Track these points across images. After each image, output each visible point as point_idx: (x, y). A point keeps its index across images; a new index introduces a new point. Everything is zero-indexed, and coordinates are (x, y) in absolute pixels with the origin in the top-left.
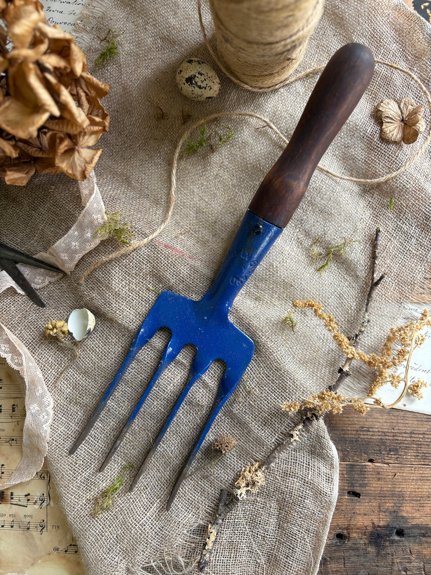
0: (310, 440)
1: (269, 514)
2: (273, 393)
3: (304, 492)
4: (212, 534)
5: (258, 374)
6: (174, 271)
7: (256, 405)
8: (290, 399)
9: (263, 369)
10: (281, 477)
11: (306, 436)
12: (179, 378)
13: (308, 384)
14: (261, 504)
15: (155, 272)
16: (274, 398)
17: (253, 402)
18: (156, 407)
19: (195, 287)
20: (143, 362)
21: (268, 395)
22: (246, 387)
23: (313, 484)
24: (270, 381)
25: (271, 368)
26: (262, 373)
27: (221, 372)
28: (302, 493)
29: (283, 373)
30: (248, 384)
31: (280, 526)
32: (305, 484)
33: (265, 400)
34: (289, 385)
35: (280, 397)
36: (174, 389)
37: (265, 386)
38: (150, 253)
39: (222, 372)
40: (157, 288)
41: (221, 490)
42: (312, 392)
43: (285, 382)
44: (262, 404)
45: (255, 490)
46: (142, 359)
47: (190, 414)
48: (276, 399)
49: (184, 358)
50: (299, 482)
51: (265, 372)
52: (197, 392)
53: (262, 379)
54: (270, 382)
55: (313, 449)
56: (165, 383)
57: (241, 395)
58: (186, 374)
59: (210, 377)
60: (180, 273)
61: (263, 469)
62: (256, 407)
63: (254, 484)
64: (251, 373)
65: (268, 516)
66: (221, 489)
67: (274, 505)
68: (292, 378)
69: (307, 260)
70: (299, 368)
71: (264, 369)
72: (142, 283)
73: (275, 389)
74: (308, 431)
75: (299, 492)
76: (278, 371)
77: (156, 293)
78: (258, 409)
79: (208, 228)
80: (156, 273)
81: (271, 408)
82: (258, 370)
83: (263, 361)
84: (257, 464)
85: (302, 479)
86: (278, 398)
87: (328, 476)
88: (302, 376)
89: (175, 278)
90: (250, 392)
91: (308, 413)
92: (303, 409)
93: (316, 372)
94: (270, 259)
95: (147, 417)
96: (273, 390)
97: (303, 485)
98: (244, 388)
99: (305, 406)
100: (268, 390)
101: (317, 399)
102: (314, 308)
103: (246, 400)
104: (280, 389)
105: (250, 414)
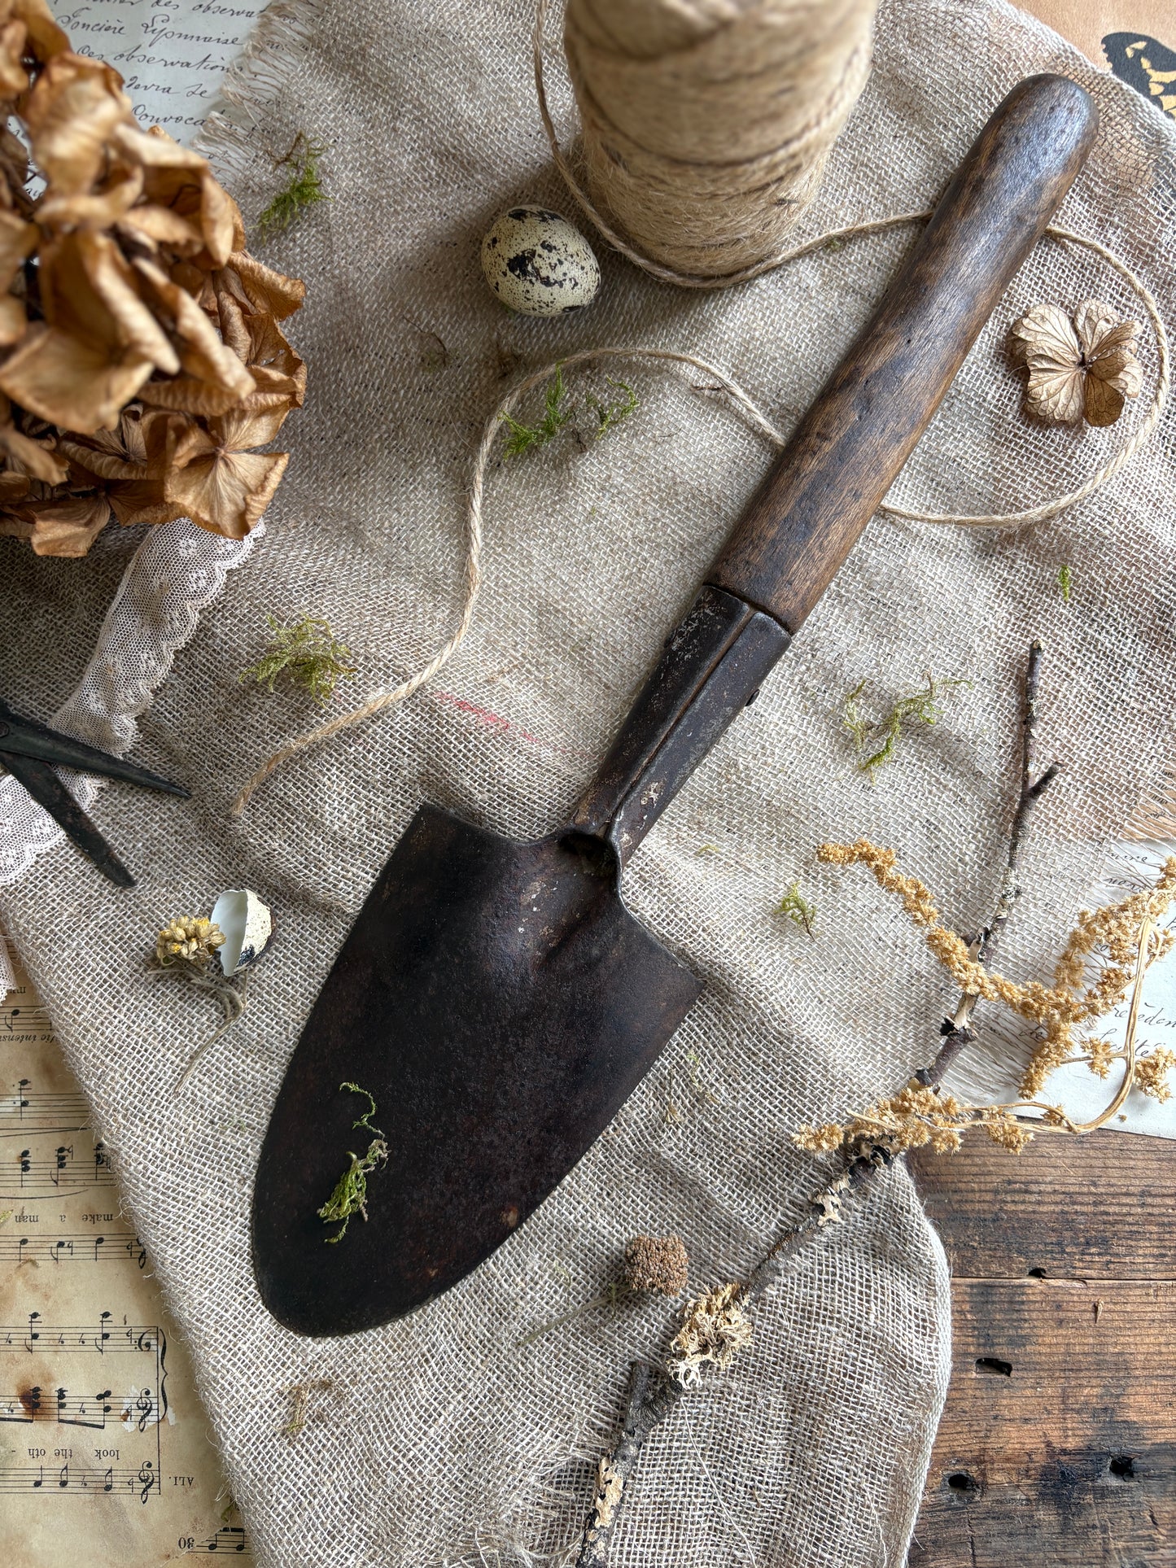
0: (870, 1217)
1: (764, 1425)
2: (765, 1098)
3: (858, 1363)
4: (610, 1487)
5: (724, 1047)
6: (485, 772)
7: (719, 1131)
8: (813, 1113)
9: (738, 1035)
10: (795, 1322)
11: (860, 1208)
13: (864, 1074)
14: (742, 1398)
15: (432, 774)
16: (770, 1111)
17: (710, 1123)
21: (751, 1104)
22: (691, 1081)
23: (882, 1338)
24: (759, 1066)
25: (761, 1033)
26: (738, 1045)
28: (853, 1365)
29: (797, 1047)
30: (697, 1072)
31: (793, 1458)
32: (861, 1340)
33: (746, 1119)
34: (813, 1077)
37: (744, 1079)
38: (420, 726)
41: (632, 1364)
42: (875, 1095)
43: (802, 1069)
44: (736, 1129)
45: (725, 1362)
48: (774, 1115)
50: (843, 1336)
51: (745, 1041)
53: (734, 1060)
54: (759, 1070)
55: (878, 1243)
57: (679, 1103)
60: (500, 775)
61: (745, 1303)
62: (721, 1136)
63: (721, 1342)
64: (704, 1042)
65: (763, 1431)
66: (632, 1360)
67: (777, 1399)
68: (820, 1060)
70: (837, 1031)
71: (742, 1035)
73: (771, 1086)
74: (864, 1194)
75: (844, 1364)
76: (781, 1042)
78: (725, 1143)
81: (760, 1138)
82: (725, 1037)
83: (738, 1014)
84: (729, 1288)
85: (852, 1326)
86: (780, 1111)
87: (921, 1316)
88: (847, 1054)
89: (488, 790)
90: (702, 1095)
91: (863, 1146)
92: (852, 1140)
93: (883, 1041)
96: (766, 1090)
97: (856, 1341)
98: (687, 1085)
99: (858, 1134)
100: (752, 1091)
101: (889, 1112)
102: (873, 863)
103: (693, 1116)
104: (785, 1089)
105: (705, 1156)
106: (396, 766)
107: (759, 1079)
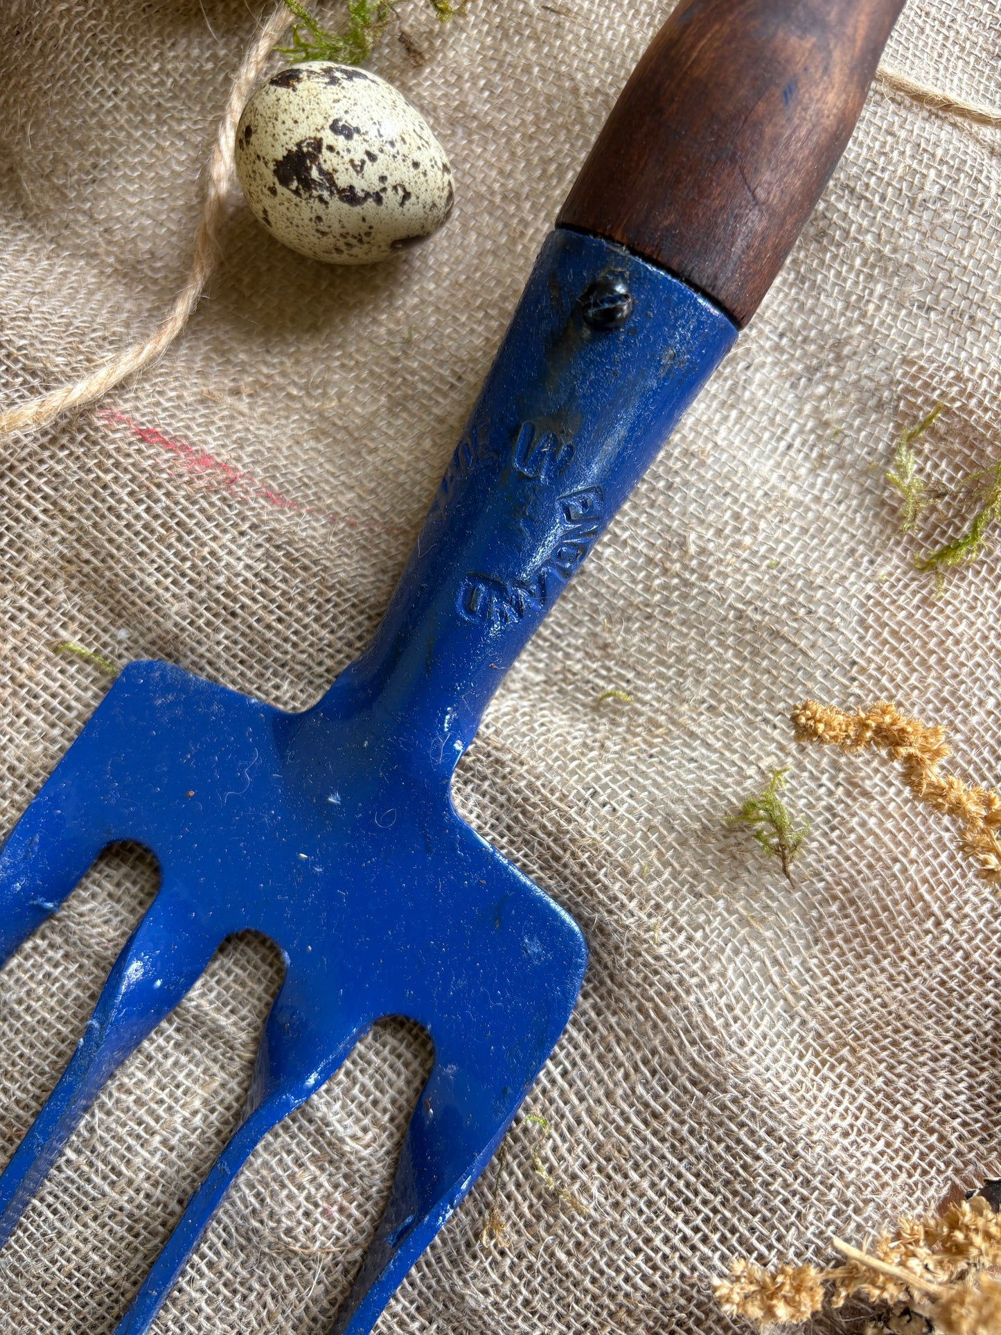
2: (677, 1210)
5: (598, 1101)
6: (184, 559)
7: (585, 1272)
8: (770, 1247)
9: (627, 1077)
12: (197, 1104)
13: (868, 1163)
15: (87, 562)
16: (685, 1239)
17: (569, 1253)
18: (76, 1251)
19: (295, 645)
20: (18, 1017)
21: (649, 1221)
22: (534, 1167)
24: (663, 1140)
25: (667, 1072)
26: (625, 1097)
27: (408, 1082)
29: (735, 1101)
30: (547, 1151)
33: (637, 1251)
34: (766, 1168)
35: (715, 1238)
36: (171, 1164)
37: (636, 1166)
38: (67, 467)
39: (417, 1083)
40: (105, 645)
42: (888, 1209)
43: (747, 1150)
44: (618, 1270)
46: (20, 1002)
47: (245, 1298)
48: (693, 1248)
49: (225, 1004)
51: (640, 1089)
52: (283, 1186)
53: (618, 1129)
54: (665, 1149)
56: (122, 1131)
57: (510, 1208)
58: (233, 1084)
59: (353, 1107)
60: (211, 566)
62: (587, 1283)
64: (562, 1093)
68: (781, 1132)
69: (865, 519)
70: (817, 1071)
71: (633, 1076)
72: (31, 616)
73: (688, 1185)
76: (705, 1091)
77: (103, 673)
78: (594, 1298)
79: (372, 373)
80: (95, 570)
81: (664, 1295)
82: (601, 1081)
83: (627, 1032)
86: (705, 1240)
88: (835, 1120)
89: (191, 595)
90: (555, 1195)
92: (840, 1303)
93: (906, 1094)
94: (669, 515)
95: (28, 1299)
96: (679, 1193)
98: (526, 1176)
99: (852, 1290)
100: (651, 1194)
101: (923, 1251)
102: (903, 751)
103: (537, 1236)
104: (715, 1192)
105: (552, 1318)
106: (19, 544)
107: (664, 1167)
